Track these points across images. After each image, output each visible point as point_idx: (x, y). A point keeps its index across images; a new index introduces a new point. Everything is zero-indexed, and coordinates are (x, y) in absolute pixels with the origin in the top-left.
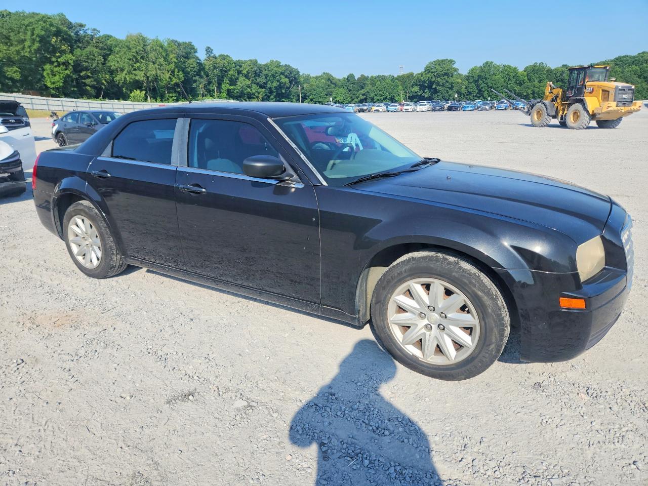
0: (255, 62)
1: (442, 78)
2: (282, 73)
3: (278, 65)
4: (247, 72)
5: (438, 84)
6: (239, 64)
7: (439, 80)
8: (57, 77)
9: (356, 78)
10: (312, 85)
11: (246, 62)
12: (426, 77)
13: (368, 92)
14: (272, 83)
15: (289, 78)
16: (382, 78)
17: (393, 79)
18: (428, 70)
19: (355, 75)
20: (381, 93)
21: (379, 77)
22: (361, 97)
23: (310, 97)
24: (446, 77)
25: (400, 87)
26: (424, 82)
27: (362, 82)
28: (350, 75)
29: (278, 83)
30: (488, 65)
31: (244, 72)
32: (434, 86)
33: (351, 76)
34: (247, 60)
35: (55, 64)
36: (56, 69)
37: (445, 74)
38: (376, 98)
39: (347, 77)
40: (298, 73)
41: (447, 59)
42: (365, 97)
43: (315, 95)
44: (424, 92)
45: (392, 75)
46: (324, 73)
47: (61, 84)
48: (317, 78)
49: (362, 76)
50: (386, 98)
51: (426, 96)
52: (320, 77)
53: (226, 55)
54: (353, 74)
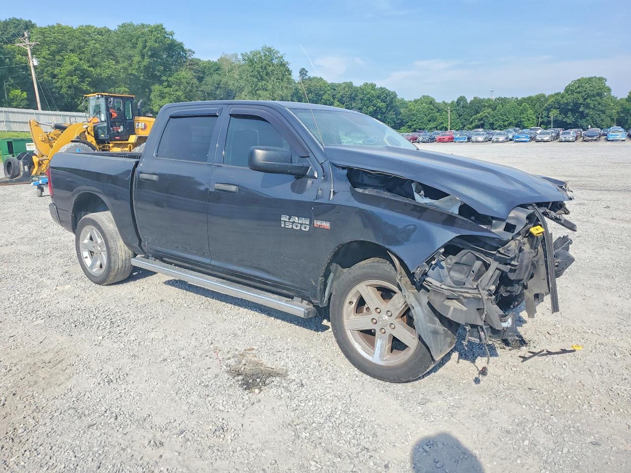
0: (349, 85)
1: (593, 99)
2: (378, 97)
3: (373, 86)
4: (341, 96)
5: (587, 106)
6: (333, 87)
7: (588, 101)
9: (469, 101)
10: (411, 109)
11: (340, 85)
12: (570, 98)
13: (486, 117)
14: (367, 108)
15: (385, 102)
16: (504, 101)
17: (520, 102)
18: (567, 90)
19: (466, 97)
20: (504, 118)
22: (476, 123)
24: (597, 98)
25: (530, 111)
26: (567, 104)
27: (478, 105)
28: (461, 97)
29: (375, 108)
31: (338, 96)
32: (581, 109)
33: (462, 99)
34: (341, 82)
37: (598, 94)
38: (497, 124)
39: (456, 100)
40: (395, 96)
41: (595, 77)
42: (482, 122)
43: (415, 121)
44: (566, 116)
45: (515, 97)
46: (423, 96)
48: (416, 101)
50: (510, 124)
51: (568, 121)
52: (418, 100)
53: (319, 77)
54: (464, 97)
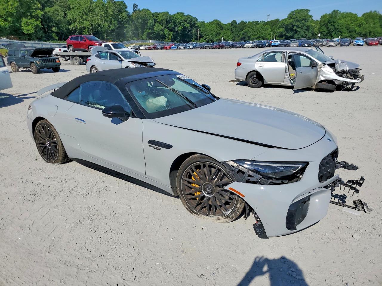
0: (166, 14)
1: (301, 22)
2: (186, 21)
3: (182, 14)
4: (161, 20)
5: (298, 26)
6: (156, 15)
7: (298, 23)
8: (30, 26)
9: (238, 23)
10: (206, 28)
11: (161, 13)
12: (289, 22)
13: (246, 32)
14: (178, 27)
15: (190, 24)
16: (256, 23)
17: (265, 24)
18: (290, 17)
20: (256, 33)
21: (254, 22)
22: (241, 36)
23: (205, 37)
24: (303, 22)
25: (270, 29)
26: (288, 25)
27: (242, 26)
29: (183, 28)
30: (335, 12)
31: (159, 20)
32: (295, 28)
33: (234, 22)
35: (29, 17)
36: (29, 21)
37: (303, 19)
38: (252, 37)
39: (231, 22)
40: (196, 20)
41: (304, 9)
42: (244, 36)
43: (208, 35)
44: (287, 32)
45: (263, 21)
46: (215, 20)
47: (33, 31)
48: (210, 23)
49: (242, 21)
51: (289, 35)
52: (212, 22)
53: (146, 9)
54: (235, 21)
